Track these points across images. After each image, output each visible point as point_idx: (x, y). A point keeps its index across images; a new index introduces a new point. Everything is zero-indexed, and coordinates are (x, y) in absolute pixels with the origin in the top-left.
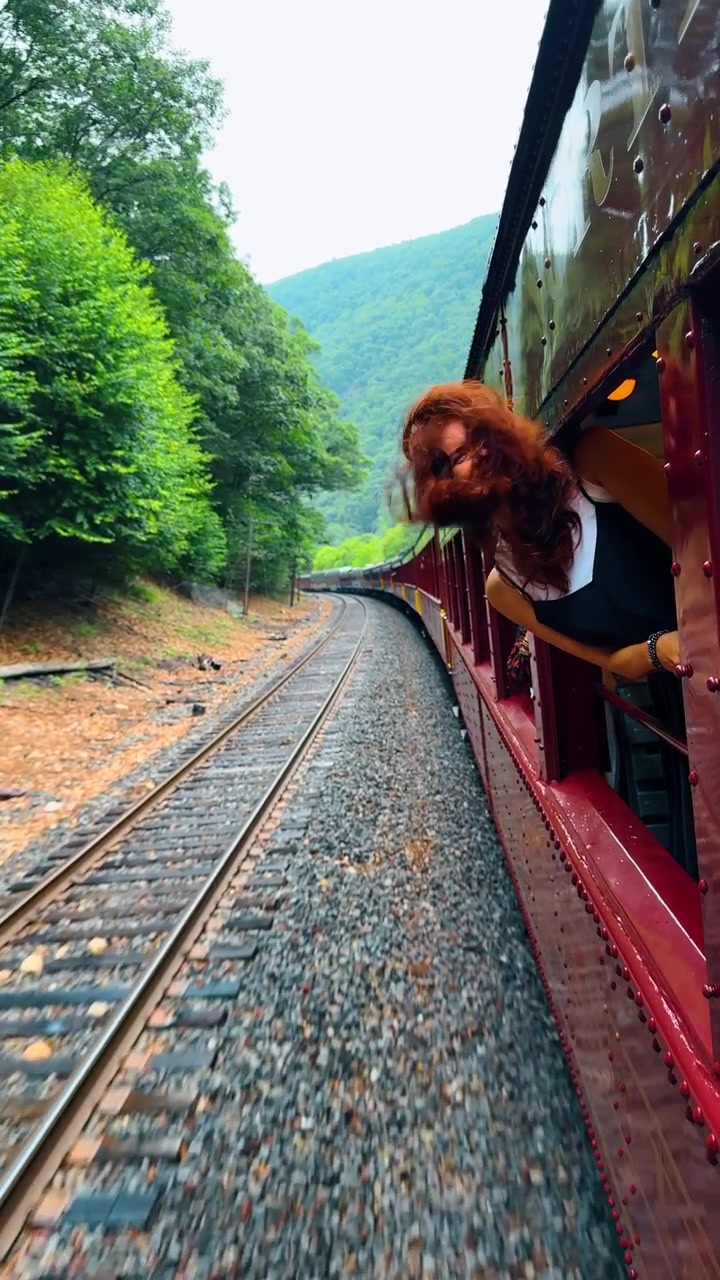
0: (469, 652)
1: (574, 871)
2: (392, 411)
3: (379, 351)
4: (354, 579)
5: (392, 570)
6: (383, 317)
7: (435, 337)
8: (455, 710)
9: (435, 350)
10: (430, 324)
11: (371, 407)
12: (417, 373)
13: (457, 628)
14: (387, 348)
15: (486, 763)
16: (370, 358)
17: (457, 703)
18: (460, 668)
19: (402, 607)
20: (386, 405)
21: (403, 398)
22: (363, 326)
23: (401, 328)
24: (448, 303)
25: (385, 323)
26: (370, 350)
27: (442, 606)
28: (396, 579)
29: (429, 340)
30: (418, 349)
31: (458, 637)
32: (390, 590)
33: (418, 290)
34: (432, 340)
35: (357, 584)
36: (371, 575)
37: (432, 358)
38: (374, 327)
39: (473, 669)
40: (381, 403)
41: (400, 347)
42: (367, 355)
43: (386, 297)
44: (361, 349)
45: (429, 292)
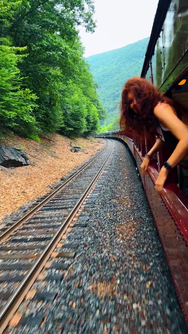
0: (140, 153)
1: (169, 208)
2: (107, 95)
3: (104, 79)
4: (110, 134)
5: (120, 132)
6: (105, 70)
7: (118, 76)
8: (136, 168)
9: (118, 79)
10: (117, 72)
11: (102, 93)
12: (114, 85)
13: (137, 147)
14: (106, 78)
15: (145, 182)
16: (102, 81)
17: (137, 167)
18: (138, 157)
19: (122, 141)
20: (106, 93)
21: (110, 91)
22: (100, 73)
23: (109, 73)
24: (121, 67)
25: (105, 72)
26: (102, 79)
27: (133, 141)
28: (121, 134)
29: (116, 76)
30: (113, 79)
31: (137, 149)
32: (119, 137)
33: (114, 63)
34: (117, 76)
35: (110, 136)
36: (114, 134)
37: (117, 81)
38: (102, 73)
39: (141, 158)
40: (105, 92)
41: (109, 78)
42: (101, 80)
43: (106, 65)
44: (100, 79)
45: (116, 64)
